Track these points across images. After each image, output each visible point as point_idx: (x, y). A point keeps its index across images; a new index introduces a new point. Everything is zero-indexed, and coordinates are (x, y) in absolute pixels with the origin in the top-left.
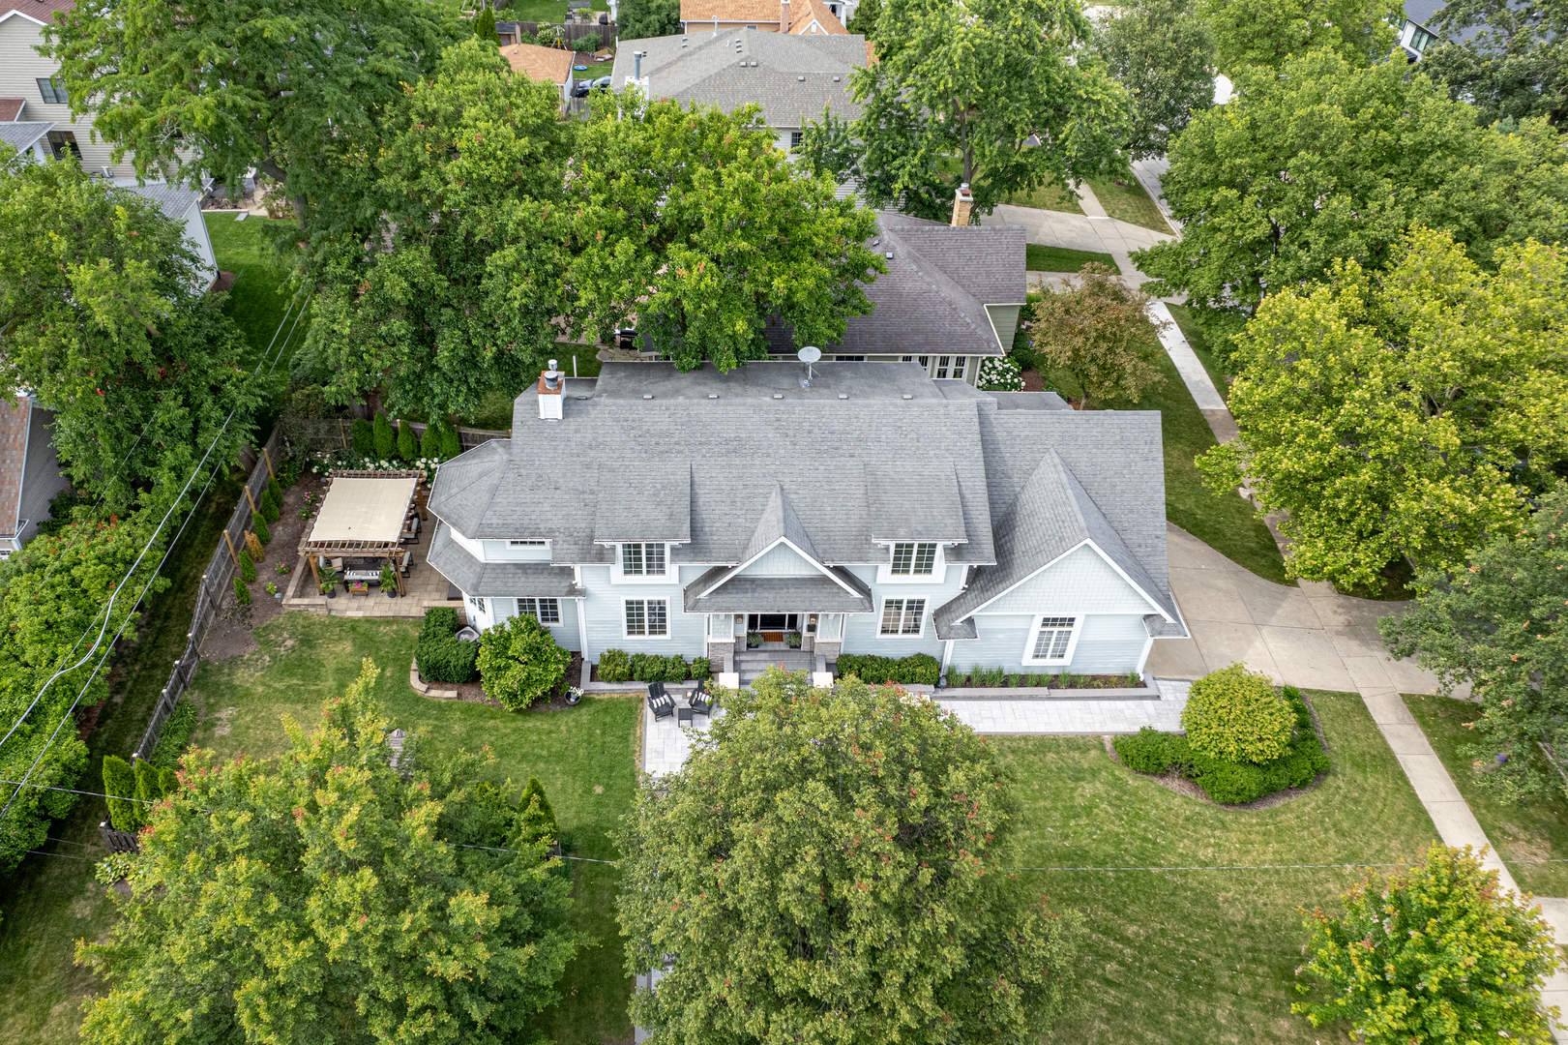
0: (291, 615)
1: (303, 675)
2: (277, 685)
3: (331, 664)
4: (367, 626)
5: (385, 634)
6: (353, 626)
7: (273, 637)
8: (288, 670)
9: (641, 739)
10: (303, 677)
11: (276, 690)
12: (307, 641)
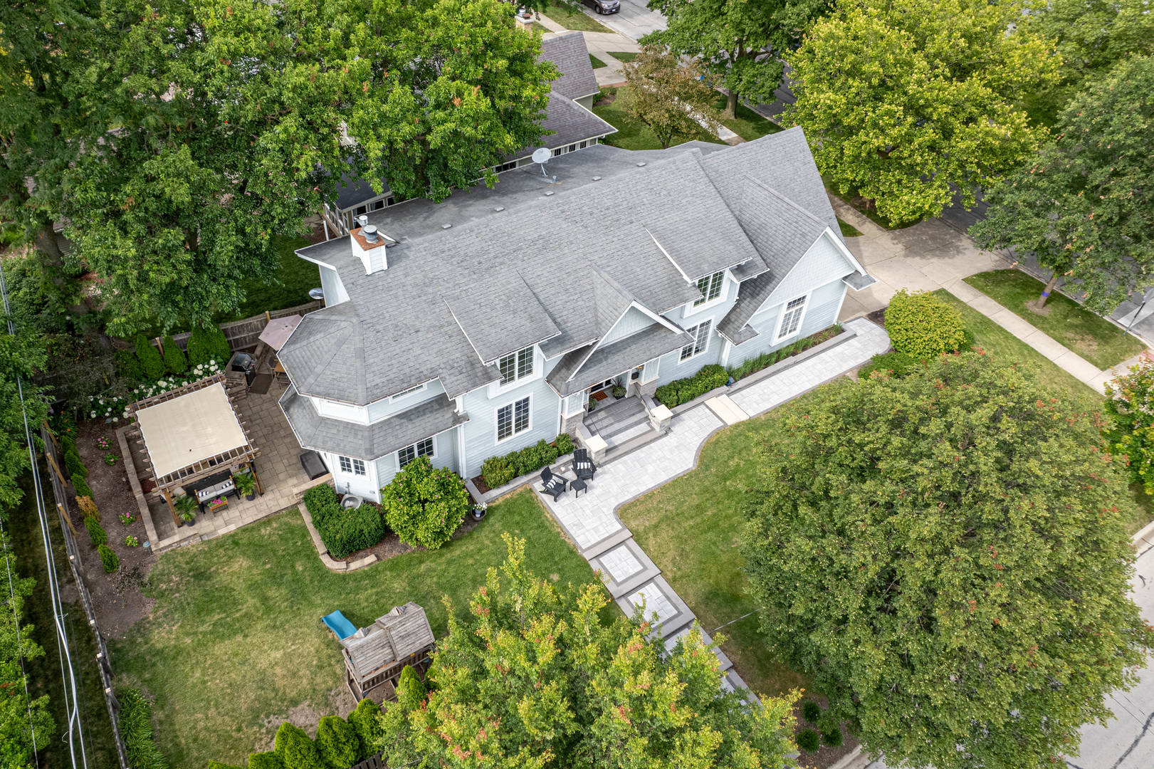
0: (167, 558)
1: (221, 608)
2: (201, 629)
3: (240, 586)
4: (247, 535)
5: (270, 535)
6: (233, 541)
7: (164, 586)
8: (202, 610)
9: (555, 521)
10: (222, 608)
11: (204, 634)
12: (200, 575)
